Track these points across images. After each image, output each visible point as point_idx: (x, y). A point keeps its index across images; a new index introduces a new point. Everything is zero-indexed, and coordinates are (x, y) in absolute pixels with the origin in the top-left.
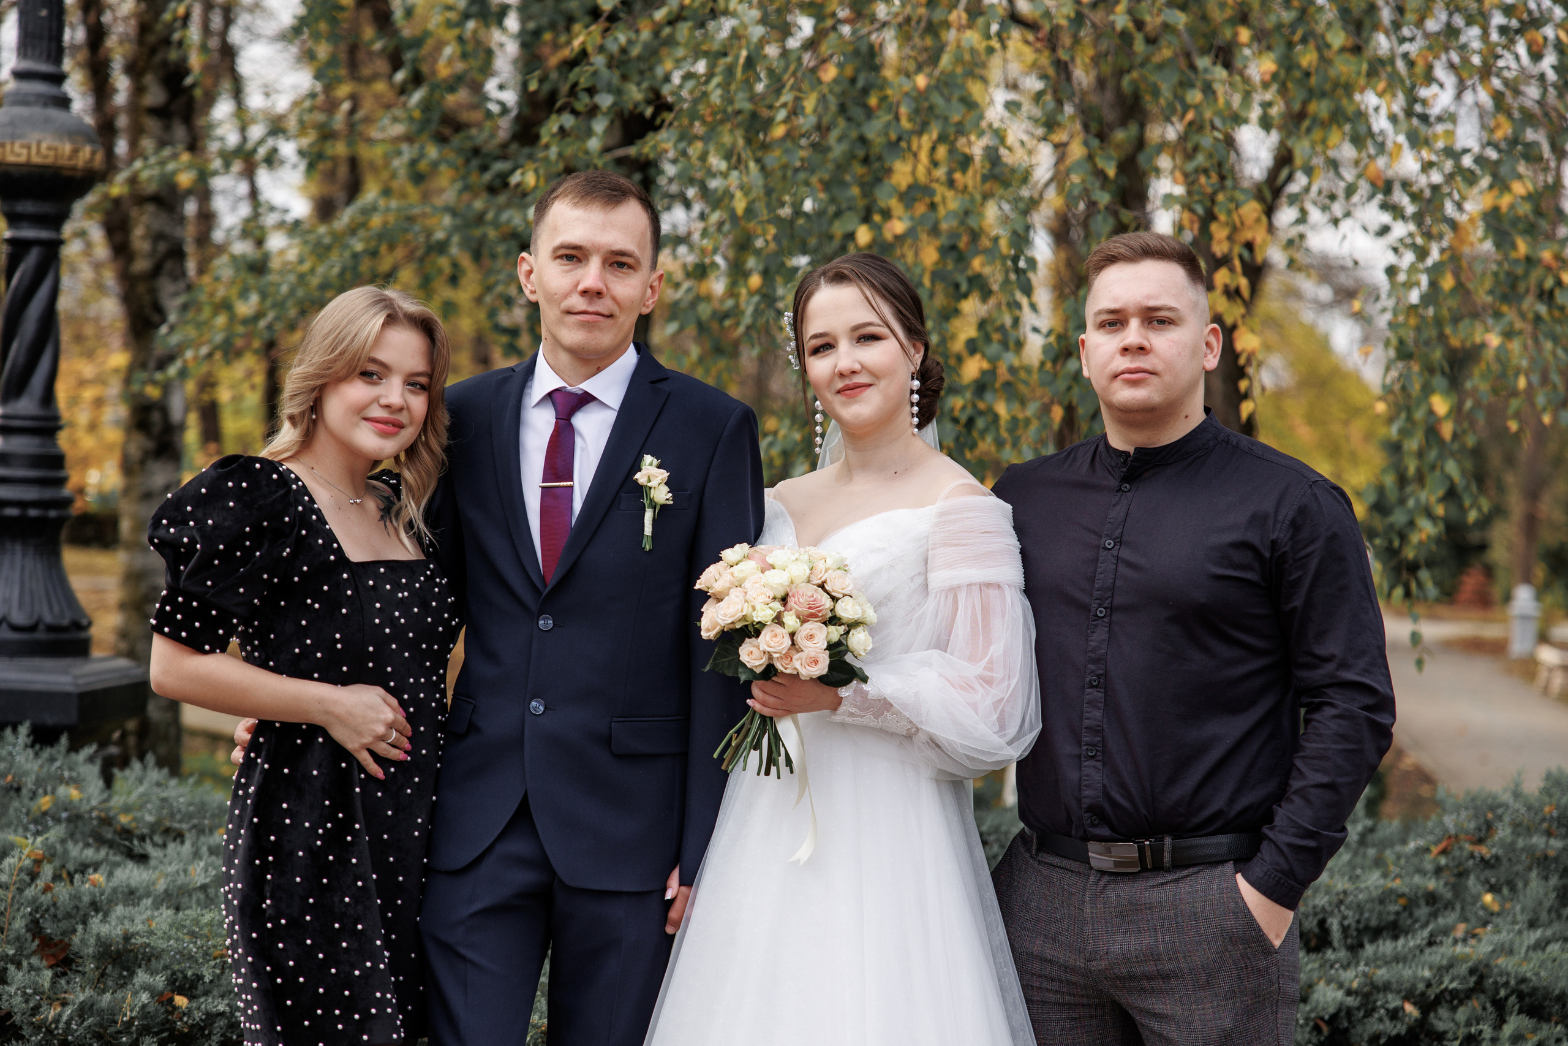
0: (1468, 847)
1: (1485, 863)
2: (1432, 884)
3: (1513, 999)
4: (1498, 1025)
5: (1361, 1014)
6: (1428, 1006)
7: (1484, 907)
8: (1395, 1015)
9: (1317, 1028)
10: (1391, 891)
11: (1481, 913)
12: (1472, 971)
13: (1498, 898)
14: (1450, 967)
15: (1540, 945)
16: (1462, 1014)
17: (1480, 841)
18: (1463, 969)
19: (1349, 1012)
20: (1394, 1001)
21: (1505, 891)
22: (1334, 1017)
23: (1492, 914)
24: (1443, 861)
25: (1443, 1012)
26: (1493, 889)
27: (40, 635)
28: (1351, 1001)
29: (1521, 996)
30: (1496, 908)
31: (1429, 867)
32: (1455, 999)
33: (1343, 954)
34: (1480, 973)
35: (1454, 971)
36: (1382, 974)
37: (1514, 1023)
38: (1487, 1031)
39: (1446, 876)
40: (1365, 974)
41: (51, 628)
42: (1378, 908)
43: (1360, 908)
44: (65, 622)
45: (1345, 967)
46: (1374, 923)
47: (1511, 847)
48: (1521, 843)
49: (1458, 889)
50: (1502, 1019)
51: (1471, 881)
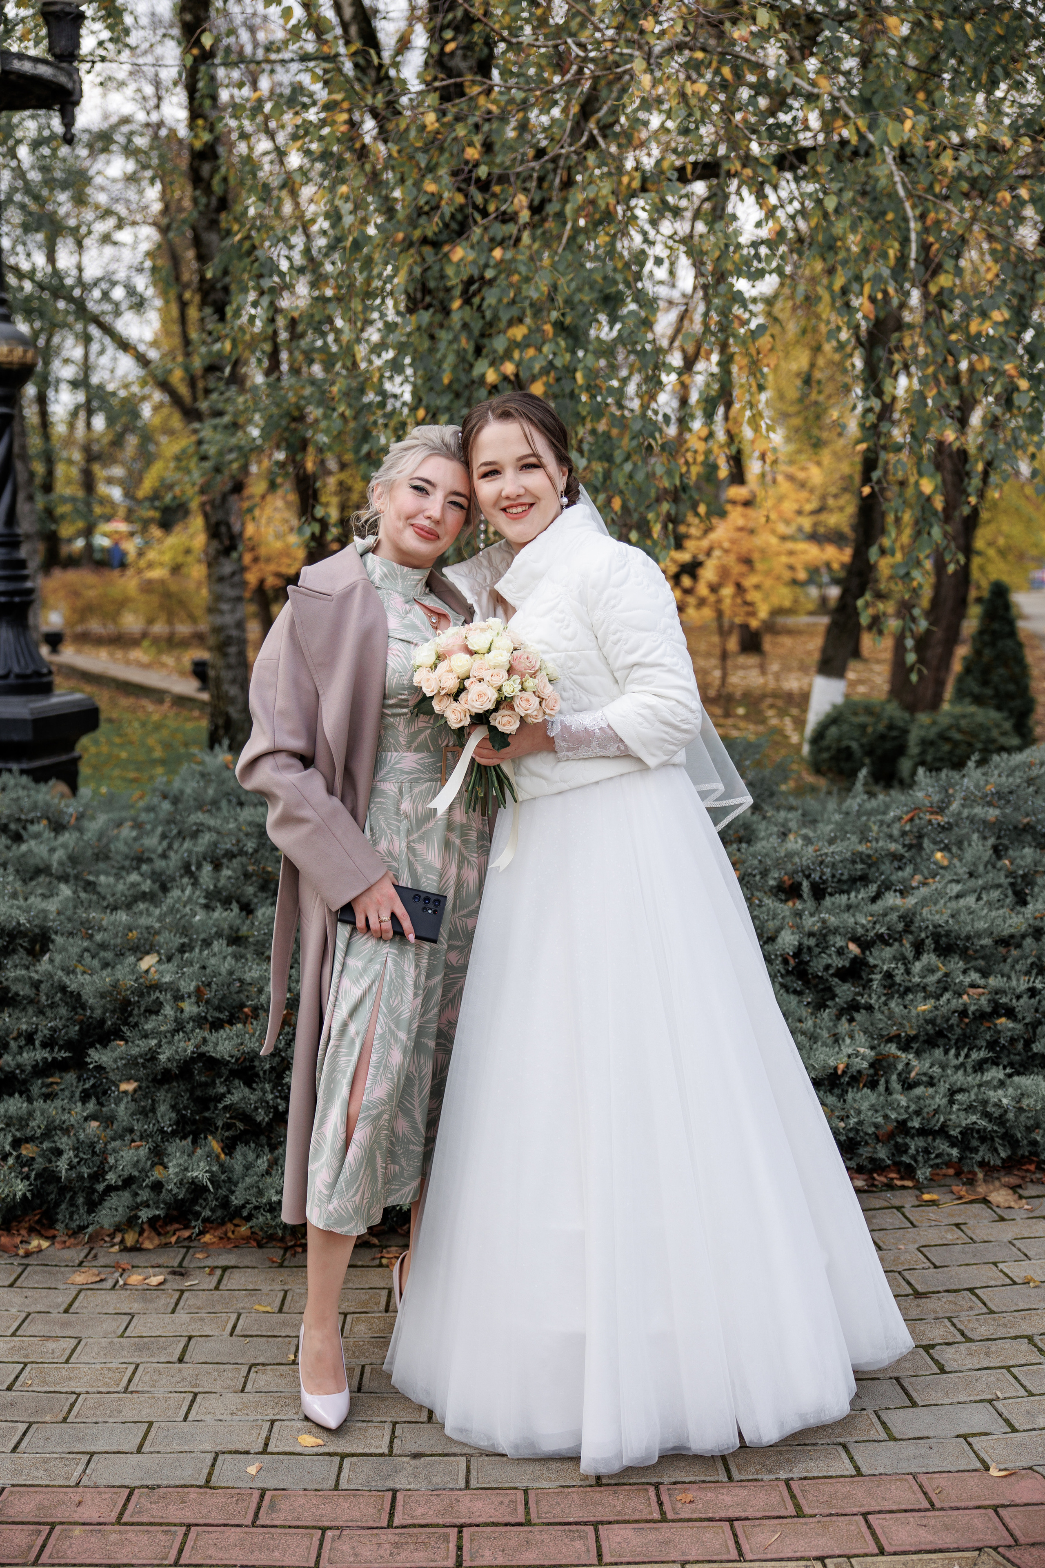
0: (928, 817)
1: (945, 828)
2: (893, 847)
3: (928, 941)
5: (818, 950)
6: (865, 945)
7: (936, 863)
8: (840, 952)
9: (785, 962)
10: (861, 853)
11: (933, 866)
12: (902, 918)
13: (947, 855)
14: (885, 915)
16: (888, 952)
17: (939, 812)
18: (894, 916)
19: (809, 949)
20: (839, 942)
21: (954, 849)
22: (798, 953)
23: (943, 868)
24: (908, 828)
25: (877, 950)
26: (946, 848)
27: (12, 680)
28: (812, 942)
29: (935, 937)
30: (945, 863)
31: (896, 832)
33: (810, 904)
34: (908, 919)
35: (888, 918)
36: (833, 920)
37: (929, 958)
39: (908, 839)
40: (824, 921)
41: (18, 676)
42: (850, 866)
43: (834, 865)
44: (29, 671)
45: (812, 915)
46: (845, 877)
47: (961, 815)
48: (966, 812)
49: (917, 850)
50: (918, 955)
51: (926, 843)
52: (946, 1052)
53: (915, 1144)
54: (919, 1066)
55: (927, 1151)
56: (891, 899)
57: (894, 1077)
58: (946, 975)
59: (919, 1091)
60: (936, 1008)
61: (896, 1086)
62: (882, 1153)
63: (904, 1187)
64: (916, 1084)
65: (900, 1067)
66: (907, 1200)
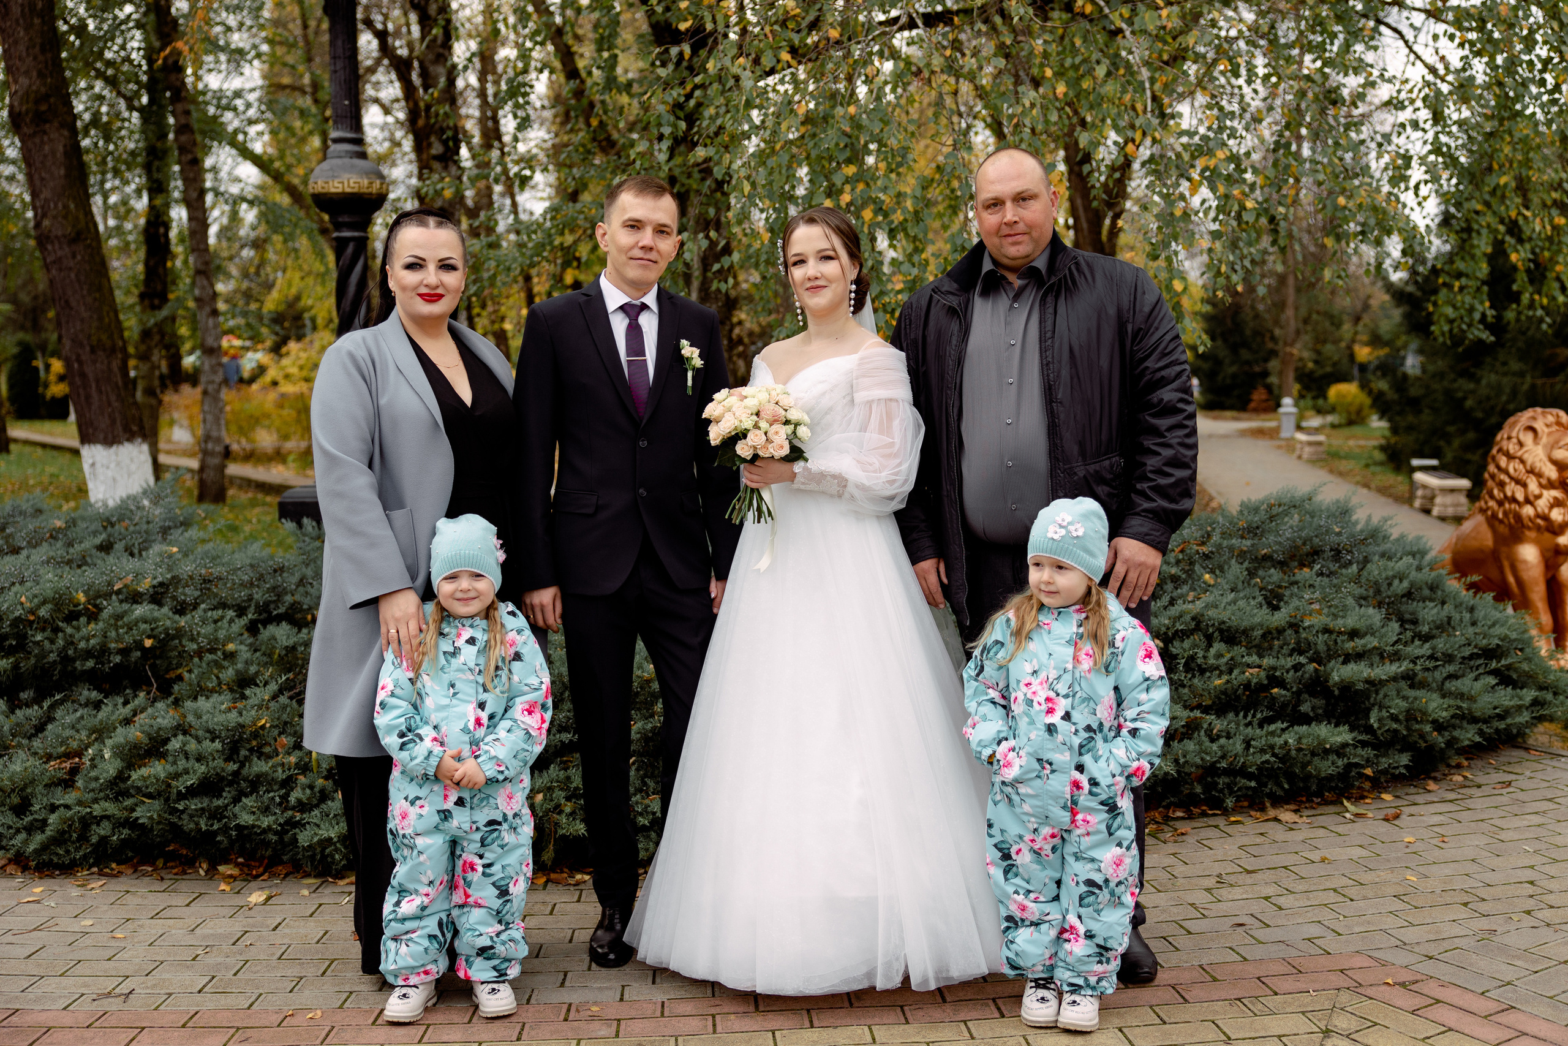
0: (1195, 548)
1: (1206, 557)
2: (1173, 570)
3: (1216, 634)
4: (1207, 650)
6: (1167, 640)
7: (1205, 582)
11: (1203, 585)
12: (1193, 619)
13: (1213, 576)
14: (1180, 617)
15: (1234, 602)
16: (1187, 644)
17: (1203, 544)
18: (1188, 618)
21: (1217, 572)
23: (1209, 586)
24: (1180, 556)
25: (1176, 643)
26: (1212, 572)
29: (1221, 631)
30: (1212, 582)
31: (1173, 560)
32: (1182, 635)
34: (1197, 619)
35: (1182, 620)
37: (1218, 646)
38: (1201, 654)
39: (1182, 565)
47: (1219, 547)
48: (1225, 543)
49: (1190, 573)
50: (1210, 645)
51: (1197, 567)
52: (1237, 715)
53: (1222, 781)
54: (1219, 725)
55: (1229, 786)
56: (1180, 607)
57: (1202, 733)
58: (1232, 659)
59: (1223, 741)
60: (1228, 682)
61: (1205, 739)
62: (1198, 789)
63: (1215, 815)
64: (1219, 737)
65: (1205, 726)
66: (1221, 821)
